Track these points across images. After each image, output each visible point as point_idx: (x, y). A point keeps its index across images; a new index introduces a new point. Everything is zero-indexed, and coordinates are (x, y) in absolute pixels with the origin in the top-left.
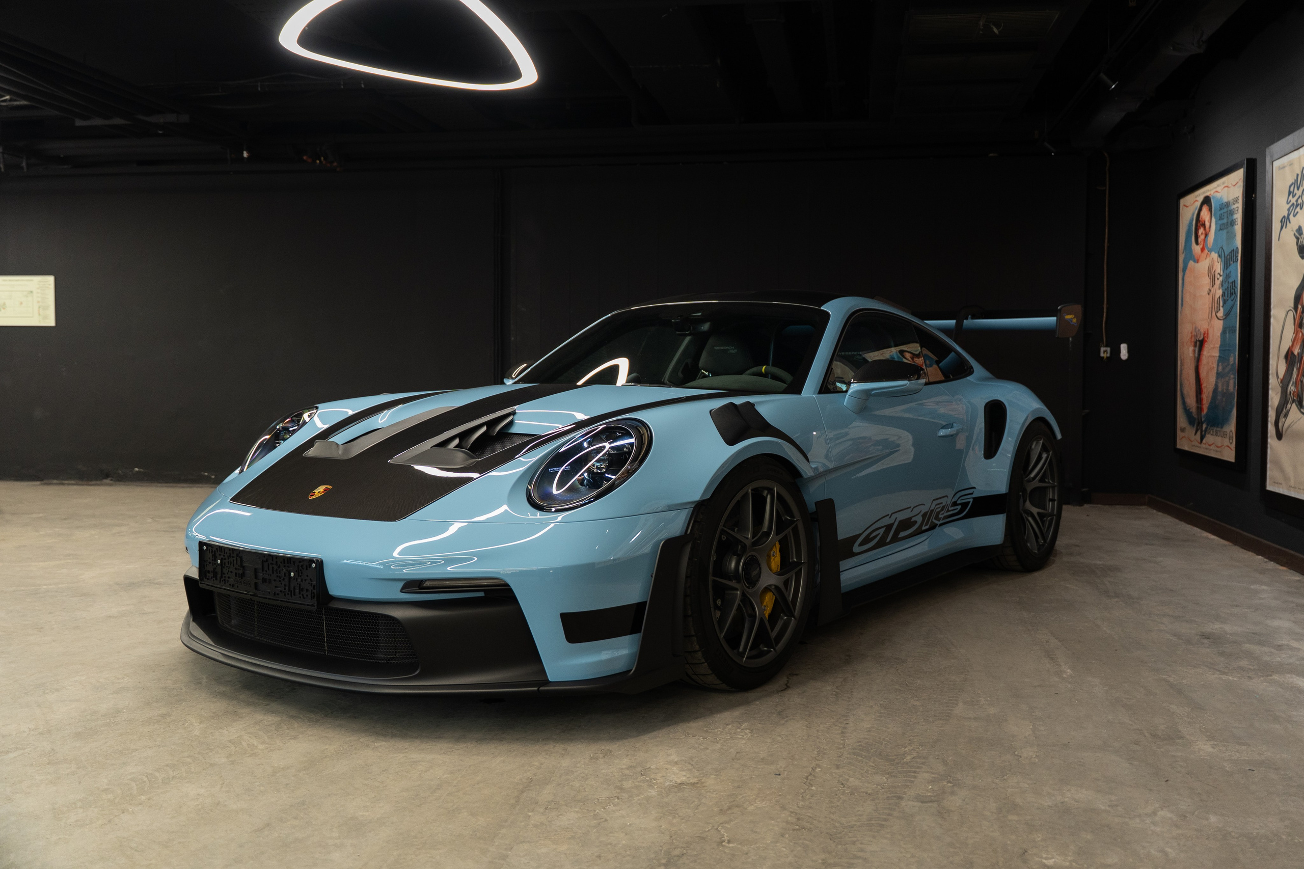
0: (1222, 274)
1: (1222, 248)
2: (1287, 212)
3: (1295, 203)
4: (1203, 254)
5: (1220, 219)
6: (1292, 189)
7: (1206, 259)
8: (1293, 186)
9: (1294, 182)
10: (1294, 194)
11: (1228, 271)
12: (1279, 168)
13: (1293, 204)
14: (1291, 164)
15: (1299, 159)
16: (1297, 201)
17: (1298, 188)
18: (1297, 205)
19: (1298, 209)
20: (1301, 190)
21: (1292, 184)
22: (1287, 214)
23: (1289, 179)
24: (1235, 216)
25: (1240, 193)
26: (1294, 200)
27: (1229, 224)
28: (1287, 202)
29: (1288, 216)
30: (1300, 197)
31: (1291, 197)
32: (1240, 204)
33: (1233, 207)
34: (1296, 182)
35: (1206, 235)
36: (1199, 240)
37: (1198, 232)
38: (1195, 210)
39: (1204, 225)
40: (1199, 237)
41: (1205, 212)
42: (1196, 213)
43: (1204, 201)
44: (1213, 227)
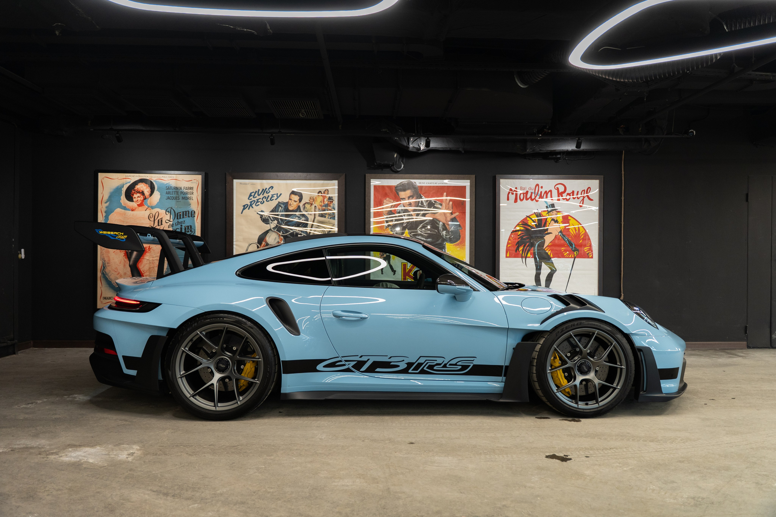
0: (171, 220)
1: (171, 208)
2: (250, 203)
3: (256, 201)
4: (140, 208)
5: (166, 194)
6: (253, 194)
7: (146, 210)
8: (254, 193)
9: (255, 192)
10: (255, 196)
11: (180, 220)
12: (241, 183)
13: (254, 201)
14: (253, 184)
15: (261, 184)
16: (258, 200)
17: (259, 195)
18: (258, 202)
19: (259, 203)
20: (261, 196)
21: (253, 192)
22: (249, 204)
23: (251, 190)
24: (189, 196)
25: (195, 186)
26: (255, 199)
27: (181, 198)
28: (248, 199)
29: (251, 205)
30: (260, 199)
31: (251, 197)
32: (195, 191)
33: (185, 191)
34: (257, 192)
35: (145, 198)
36: (134, 200)
37: (133, 195)
38: (126, 184)
39: (143, 193)
40: (135, 198)
41: (141, 187)
42: (129, 184)
43: (142, 181)
44: (157, 196)
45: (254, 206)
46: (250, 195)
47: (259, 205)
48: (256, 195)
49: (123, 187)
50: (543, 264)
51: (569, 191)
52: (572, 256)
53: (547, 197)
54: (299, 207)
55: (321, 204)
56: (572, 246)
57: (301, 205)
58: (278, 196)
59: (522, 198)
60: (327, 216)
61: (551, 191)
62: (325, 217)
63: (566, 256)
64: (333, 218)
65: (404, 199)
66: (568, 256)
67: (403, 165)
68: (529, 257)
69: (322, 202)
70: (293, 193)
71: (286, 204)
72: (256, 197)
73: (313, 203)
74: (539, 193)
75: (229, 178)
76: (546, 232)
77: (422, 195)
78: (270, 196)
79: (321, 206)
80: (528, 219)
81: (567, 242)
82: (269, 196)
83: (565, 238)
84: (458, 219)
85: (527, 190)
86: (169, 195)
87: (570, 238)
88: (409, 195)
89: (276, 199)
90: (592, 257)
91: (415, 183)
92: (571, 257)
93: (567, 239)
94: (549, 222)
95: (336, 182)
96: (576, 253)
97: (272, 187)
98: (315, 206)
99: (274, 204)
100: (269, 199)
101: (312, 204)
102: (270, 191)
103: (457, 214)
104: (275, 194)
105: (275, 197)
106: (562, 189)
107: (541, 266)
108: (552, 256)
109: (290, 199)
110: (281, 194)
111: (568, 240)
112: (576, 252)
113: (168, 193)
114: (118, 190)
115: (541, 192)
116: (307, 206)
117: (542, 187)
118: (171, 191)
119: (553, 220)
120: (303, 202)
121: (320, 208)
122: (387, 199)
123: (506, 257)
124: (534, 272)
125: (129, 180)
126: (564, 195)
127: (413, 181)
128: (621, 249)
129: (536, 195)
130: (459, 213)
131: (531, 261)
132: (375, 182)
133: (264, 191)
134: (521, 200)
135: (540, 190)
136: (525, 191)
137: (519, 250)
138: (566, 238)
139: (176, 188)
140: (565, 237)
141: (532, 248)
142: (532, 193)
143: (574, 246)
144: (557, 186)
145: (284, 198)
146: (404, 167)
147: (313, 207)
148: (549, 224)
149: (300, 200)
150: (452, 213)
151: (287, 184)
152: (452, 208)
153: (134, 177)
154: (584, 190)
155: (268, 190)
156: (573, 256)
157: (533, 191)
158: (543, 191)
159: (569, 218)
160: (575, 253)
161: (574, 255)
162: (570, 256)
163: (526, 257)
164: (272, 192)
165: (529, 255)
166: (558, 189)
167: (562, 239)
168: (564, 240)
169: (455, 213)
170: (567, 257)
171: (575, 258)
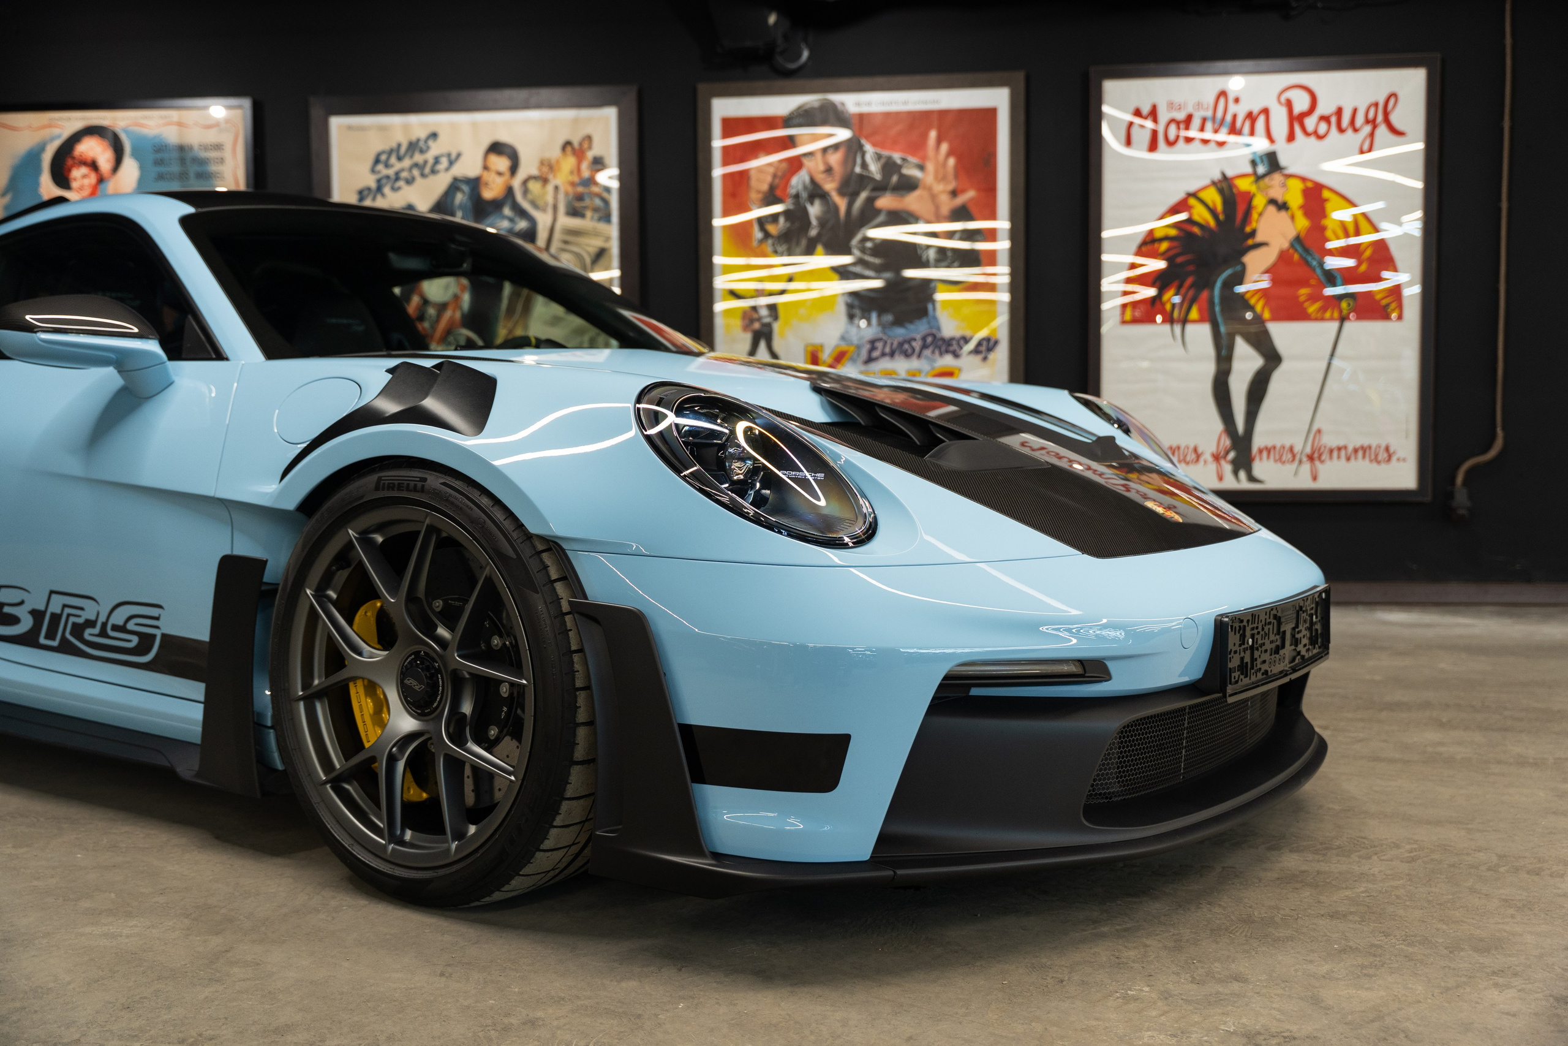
2: (376, 184)
3: (393, 176)
5: (154, 165)
6: (383, 157)
8: (386, 154)
9: (388, 149)
10: (389, 164)
12: (350, 128)
13: (388, 177)
14: (382, 128)
15: (406, 127)
16: (397, 174)
17: (400, 159)
18: (397, 178)
19: (401, 183)
20: (407, 163)
21: (383, 152)
22: (373, 185)
23: (378, 144)
24: (213, 168)
25: (226, 139)
26: (391, 172)
27: (192, 175)
28: (373, 171)
29: (379, 189)
30: (402, 170)
31: (380, 167)
32: (227, 154)
33: (203, 154)
34: (396, 152)
35: (101, 180)
36: (74, 185)
37: (69, 170)
38: (52, 139)
39: (93, 166)
40: (75, 180)
41: (90, 147)
42: (56, 144)
43: (92, 131)
44: (130, 170)
45: (387, 190)
46: (377, 161)
47: (399, 189)
48: (393, 160)
49: (42, 148)
50: (1239, 341)
51: (1325, 107)
53: (1252, 133)
54: (510, 191)
55: (571, 178)
57: (516, 183)
58: (453, 156)
59: (1172, 135)
60: (589, 214)
61: (1266, 111)
62: (583, 216)
63: (1313, 316)
64: (606, 218)
66: (1319, 316)
67: (805, 54)
68: (1195, 321)
69: (575, 172)
70: (496, 148)
71: (475, 184)
72: (392, 166)
73: (551, 177)
74: (1229, 118)
75: (316, 112)
76: (1250, 242)
77: (863, 141)
78: (431, 161)
79: (573, 184)
80: (1192, 201)
81: (1318, 270)
82: (426, 162)
83: (1309, 259)
84: (973, 210)
85: (1190, 109)
86: (162, 169)
89: (447, 169)
90: (1400, 318)
91: (843, 104)
92: (1332, 319)
93: (1317, 260)
94: (1260, 209)
95: (610, 114)
96: (1347, 306)
97: (434, 136)
98: (556, 188)
99: (438, 184)
100: (427, 170)
101: (545, 181)
102: (428, 148)
103: (970, 194)
104: (442, 156)
105: (444, 162)
106: (1301, 103)
107: (1231, 348)
108: (1267, 315)
109: (486, 168)
110: (459, 155)
111: (1319, 263)
112: (1347, 303)
113: (159, 162)
114: (32, 159)
115: (1235, 117)
116: (534, 186)
117: (1237, 100)
118: (165, 155)
119: (1272, 202)
120: (521, 175)
121: (570, 189)
123: (1124, 322)
124: (1209, 368)
125: (56, 131)
126: (1310, 123)
127: (837, 98)
128: (1497, 291)
129: (1216, 126)
130: (978, 190)
131: (1200, 334)
132: (723, 108)
133: (414, 147)
134: (1170, 143)
135: (1233, 108)
136: (1181, 116)
137: (1162, 298)
138: (1314, 258)
139: (182, 149)
140: (1311, 255)
141: (1205, 295)
142: (1204, 120)
144: (1290, 94)
145: (470, 166)
146: (809, 58)
147: (550, 188)
148: (1260, 215)
149: (514, 169)
150: (954, 193)
151: (475, 125)
152: (957, 175)
153: (71, 121)
154: (1376, 105)
155: (426, 141)
156: (1336, 315)
157: (1209, 114)
158: (1241, 110)
159: (1326, 194)
160: (1344, 304)
161: (1341, 311)
162: (1328, 315)
163: (1184, 321)
164: (435, 149)
165: (1194, 314)
166: (1289, 104)
167: (1301, 262)
168: (1307, 263)
169: (963, 191)
170: (1316, 319)
171: (1343, 319)
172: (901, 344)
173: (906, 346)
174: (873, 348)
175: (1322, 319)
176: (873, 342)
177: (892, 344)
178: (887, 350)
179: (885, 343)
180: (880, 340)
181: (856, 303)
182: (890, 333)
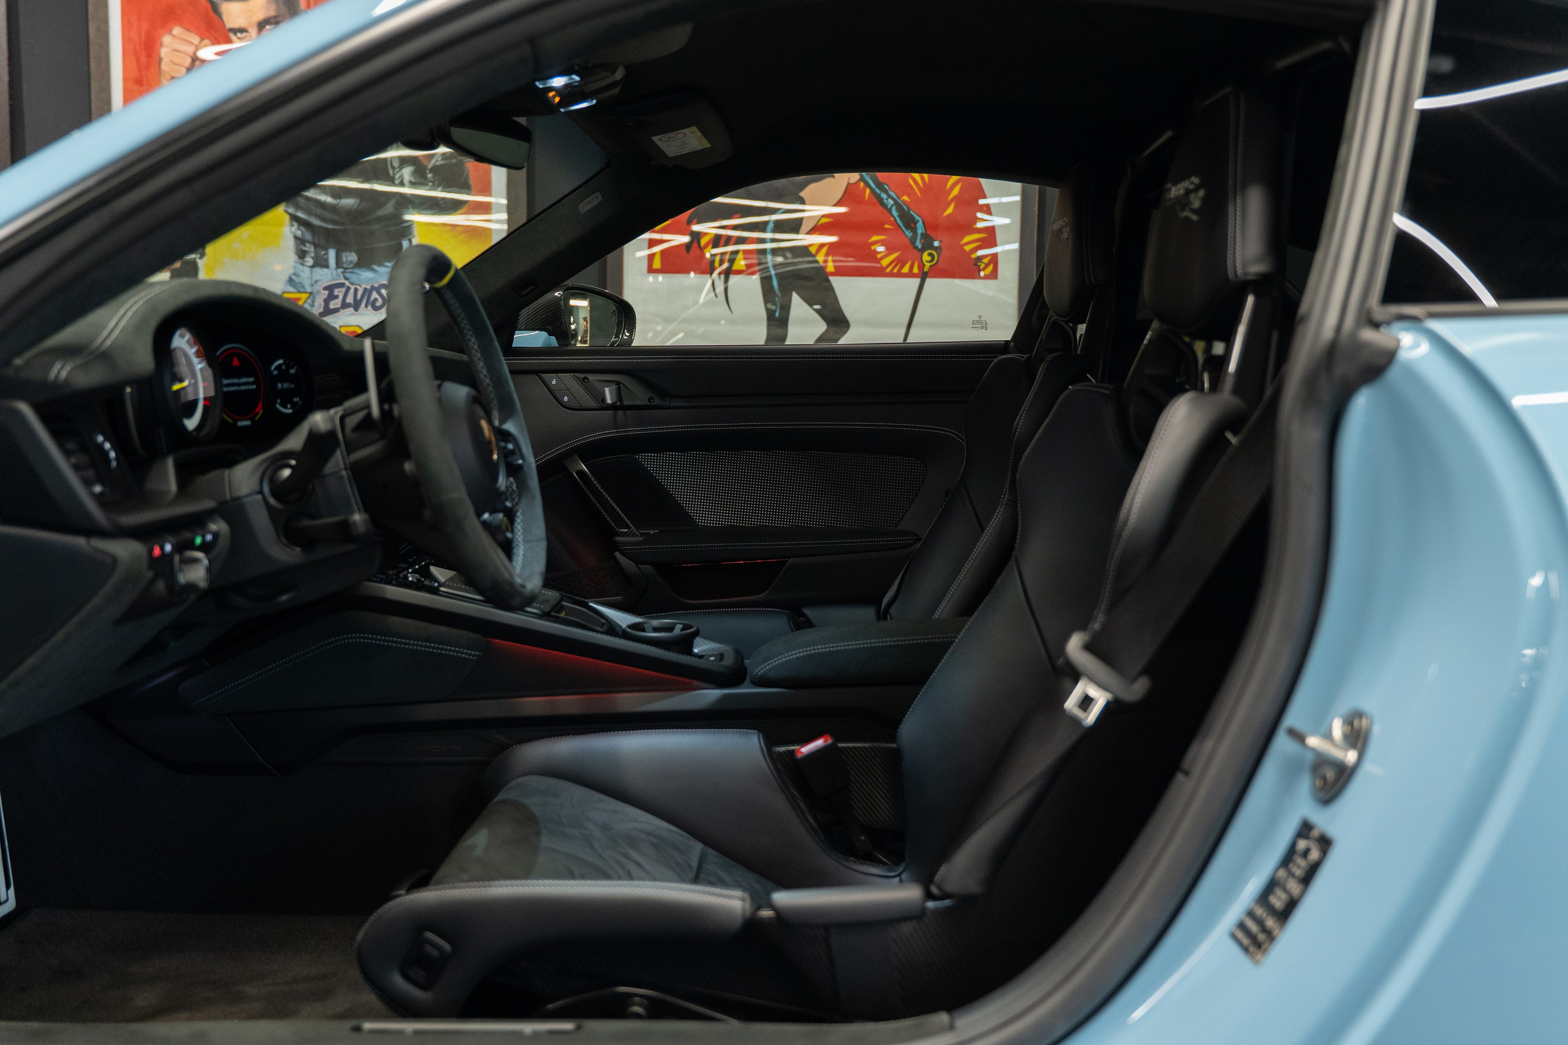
50: (796, 298)
52: (911, 268)
56: (914, 230)
63: (888, 270)
65: (242, 30)
66: (896, 270)
68: (739, 272)
81: (895, 212)
83: (884, 196)
87: (905, 198)
88: (261, 16)
90: (994, 275)
92: (910, 275)
93: (893, 199)
96: (929, 258)
107: (786, 308)
108: (831, 268)
111: (896, 203)
112: (930, 254)
122: (177, 30)
123: (652, 271)
137: (699, 243)
138: (889, 196)
140: (886, 192)
143: (920, 229)
156: (916, 270)
160: (926, 257)
161: (921, 266)
162: (906, 270)
163: (728, 273)
165: (739, 261)
167: (875, 200)
168: (881, 202)
170: (891, 275)
171: (924, 276)
172: (367, 292)
173: (375, 295)
174: (332, 297)
175: (900, 275)
176: (330, 288)
177: (356, 290)
178: (350, 299)
179: (348, 289)
180: (342, 285)
181: (308, 236)
182: (353, 277)
